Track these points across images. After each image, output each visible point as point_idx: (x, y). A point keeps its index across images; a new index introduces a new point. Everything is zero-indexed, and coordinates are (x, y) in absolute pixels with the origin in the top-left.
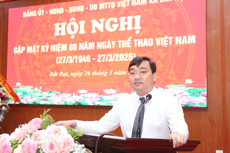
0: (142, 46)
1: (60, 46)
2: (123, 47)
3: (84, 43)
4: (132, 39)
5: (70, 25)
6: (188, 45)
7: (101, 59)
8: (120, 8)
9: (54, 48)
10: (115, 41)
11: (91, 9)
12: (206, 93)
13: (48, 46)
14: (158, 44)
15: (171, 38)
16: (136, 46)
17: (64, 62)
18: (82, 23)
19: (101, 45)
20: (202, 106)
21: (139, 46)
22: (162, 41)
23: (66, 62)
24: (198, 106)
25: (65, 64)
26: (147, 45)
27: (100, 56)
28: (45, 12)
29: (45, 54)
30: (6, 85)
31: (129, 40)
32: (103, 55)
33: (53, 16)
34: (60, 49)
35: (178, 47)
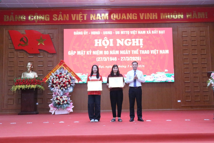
0: (144, 53)
1: (99, 52)
2: (134, 53)
3: (113, 51)
4: (139, 50)
5: (104, 41)
6: (165, 54)
7: (123, 59)
8: (132, 34)
9: (94, 53)
10: (130, 51)
11: (116, 33)
12: (174, 76)
13: (91, 51)
14: (152, 53)
15: (158, 51)
16: (141, 53)
17: (101, 60)
18: (111, 40)
19: (122, 52)
20: (172, 81)
21: (142, 53)
22: (154, 52)
23: (103, 61)
24: (171, 81)
25: (102, 61)
26: (146, 53)
27: (122, 58)
28: (88, 33)
29: (89, 56)
30: (72, 72)
31: (137, 50)
32: (124, 57)
33: (93, 35)
34: (99, 53)
35: (161, 55)
